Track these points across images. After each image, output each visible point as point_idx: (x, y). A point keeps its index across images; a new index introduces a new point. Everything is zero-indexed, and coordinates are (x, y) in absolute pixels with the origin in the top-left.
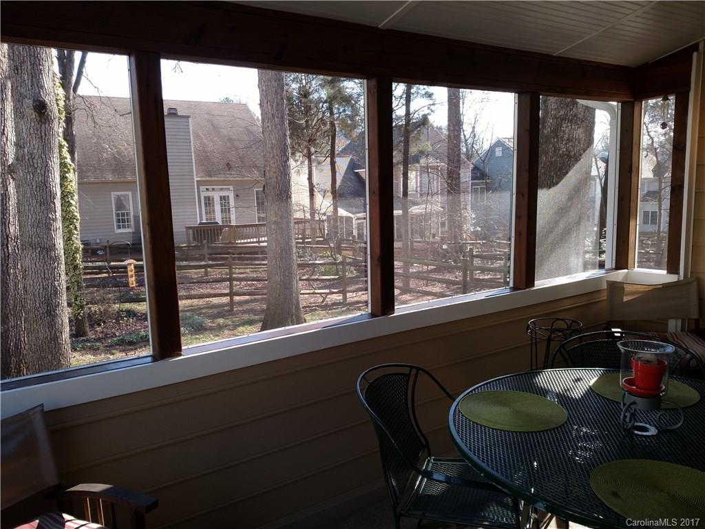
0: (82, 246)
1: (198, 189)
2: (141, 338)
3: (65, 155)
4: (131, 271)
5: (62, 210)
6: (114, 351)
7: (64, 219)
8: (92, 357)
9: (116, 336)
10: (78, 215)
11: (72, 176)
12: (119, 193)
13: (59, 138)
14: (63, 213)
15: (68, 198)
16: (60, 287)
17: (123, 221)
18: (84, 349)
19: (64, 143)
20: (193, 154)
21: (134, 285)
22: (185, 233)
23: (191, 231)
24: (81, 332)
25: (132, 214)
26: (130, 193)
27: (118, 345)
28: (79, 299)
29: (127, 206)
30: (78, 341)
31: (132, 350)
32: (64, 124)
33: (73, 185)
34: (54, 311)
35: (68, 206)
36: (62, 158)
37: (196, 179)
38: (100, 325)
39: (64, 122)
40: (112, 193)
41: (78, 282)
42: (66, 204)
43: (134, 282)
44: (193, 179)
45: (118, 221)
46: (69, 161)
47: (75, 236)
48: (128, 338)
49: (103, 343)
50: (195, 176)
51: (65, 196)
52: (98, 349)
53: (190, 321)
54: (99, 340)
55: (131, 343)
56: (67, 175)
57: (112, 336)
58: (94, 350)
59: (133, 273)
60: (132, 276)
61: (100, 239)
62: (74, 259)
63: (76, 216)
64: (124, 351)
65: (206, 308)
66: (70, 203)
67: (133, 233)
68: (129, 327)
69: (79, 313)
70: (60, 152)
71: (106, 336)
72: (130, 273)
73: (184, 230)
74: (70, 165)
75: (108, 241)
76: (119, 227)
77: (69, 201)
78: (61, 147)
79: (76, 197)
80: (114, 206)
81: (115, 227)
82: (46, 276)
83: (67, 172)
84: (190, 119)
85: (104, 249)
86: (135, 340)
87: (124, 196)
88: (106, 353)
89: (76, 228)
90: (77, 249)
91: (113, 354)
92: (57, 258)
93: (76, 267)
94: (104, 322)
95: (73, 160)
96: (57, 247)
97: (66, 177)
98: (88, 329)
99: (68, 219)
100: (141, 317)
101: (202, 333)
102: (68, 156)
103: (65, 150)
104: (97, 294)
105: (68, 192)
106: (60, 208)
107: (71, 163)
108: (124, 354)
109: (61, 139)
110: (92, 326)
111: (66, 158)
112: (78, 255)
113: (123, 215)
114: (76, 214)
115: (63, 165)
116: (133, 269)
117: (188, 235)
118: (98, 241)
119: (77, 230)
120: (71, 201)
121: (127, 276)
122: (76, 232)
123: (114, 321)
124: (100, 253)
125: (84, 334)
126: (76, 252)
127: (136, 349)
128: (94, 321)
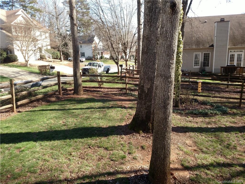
0: (181, 73)
1: (228, 51)
2: (200, 112)
3: (180, 37)
4: (200, 85)
5: (176, 59)
6: (189, 116)
7: (177, 62)
8: (180, 117)
9: (190, 110)
10: (182, 61)
11: (182, 46)
12: (196, 53)
13: (179, 31)
14: (177, 60)
15: (179, 54)
16: (170, 95)
17: (197, 63)
18: (177, 113)
19: (181, 32)
20: (229, 37)
21: (200, 91)
22: (220, 69)
23: (223, 69)
24: (177, 106)
25: (200, 61)
26: (201, 53)
27: (190, 114)
28: (178, 93)
29: (199, 58)
30: (175, 109)
31: (195, 117)
32: (182, 25)
33: (182, 49)
34: (167, 106)
35: (179, 57)
36: (179, 38)
37: (228, 47)
38: (184, 103)
39: (182, 24)
40: (194, 53)
41: (178, 87)
42: (178, 57)
43: (200, 90)
44: (227, 47)
45: (195, 63)
46: (181, 39)
47: (180, 69)
48: (194, 112)
49: (184, 112)
50: (228, 46)
51: (178, 53)
52: (182, 114)
53: (221, 109)
54: (183, 110)
55: (195, 114)
56: (180, 45)
57: (188, 110)
58: (181, 114)
59: (200, 86)
60: (200, 87)
61: (188, 70)
62: (178, 78)
63: (181, 61)
64: (192, 117)
65: (227, 103)
66: (180, 56)
67: (200, 68)
68: (195, 106)
69: (177, 99)
70: (179, 36)
71: (186, 109)
72: (199, 86)
73: (220, 68)
74: (182, 41)
75: (191, 71)
76: (195, 66)
77: (179, 55)
78: (179, 34)
79: (182, 54)
80: (194, 58)
81: (194, 66)
82: (165, 90)
83: (180, 44)
84: (230, 22)
85: (189, 73)
86: (197, 113)
87: (198, 54)
88: (185, 117)
89: (180, 66)
90: (180, 74)
91: (188, 118)
92: (171, 82)
93: (178, 81)
94: (186, 103)
95: (183, 39)
96: (172, 77)
97: (180, 46)
98: (179, 105)
99: (178, 62)
100: (200, 102)
101: (226, 115)
102: (181, 38)
103: (181, 35)
104: (185, 91)
105: (180, 52)
106: (175, 58)
107: (182, 40)
108: (192, 119)
109: (180, 31)
110: (181, 103)
111: (180, 38)
112: (180, 77)
113: (197, 61)
114: (181, 60)
115: (179, 41)
116: (201, 84)
117: (221, 70)
118: (187, 70)
119: (180, 67)
120: (180, 55)
121: (198, 87)
122: (180, 68)
123: (189, 103)
124: (187, 75)
125: (178, 107)
126: (179, 75)
127: (197, 117)
128: (182, 101)
